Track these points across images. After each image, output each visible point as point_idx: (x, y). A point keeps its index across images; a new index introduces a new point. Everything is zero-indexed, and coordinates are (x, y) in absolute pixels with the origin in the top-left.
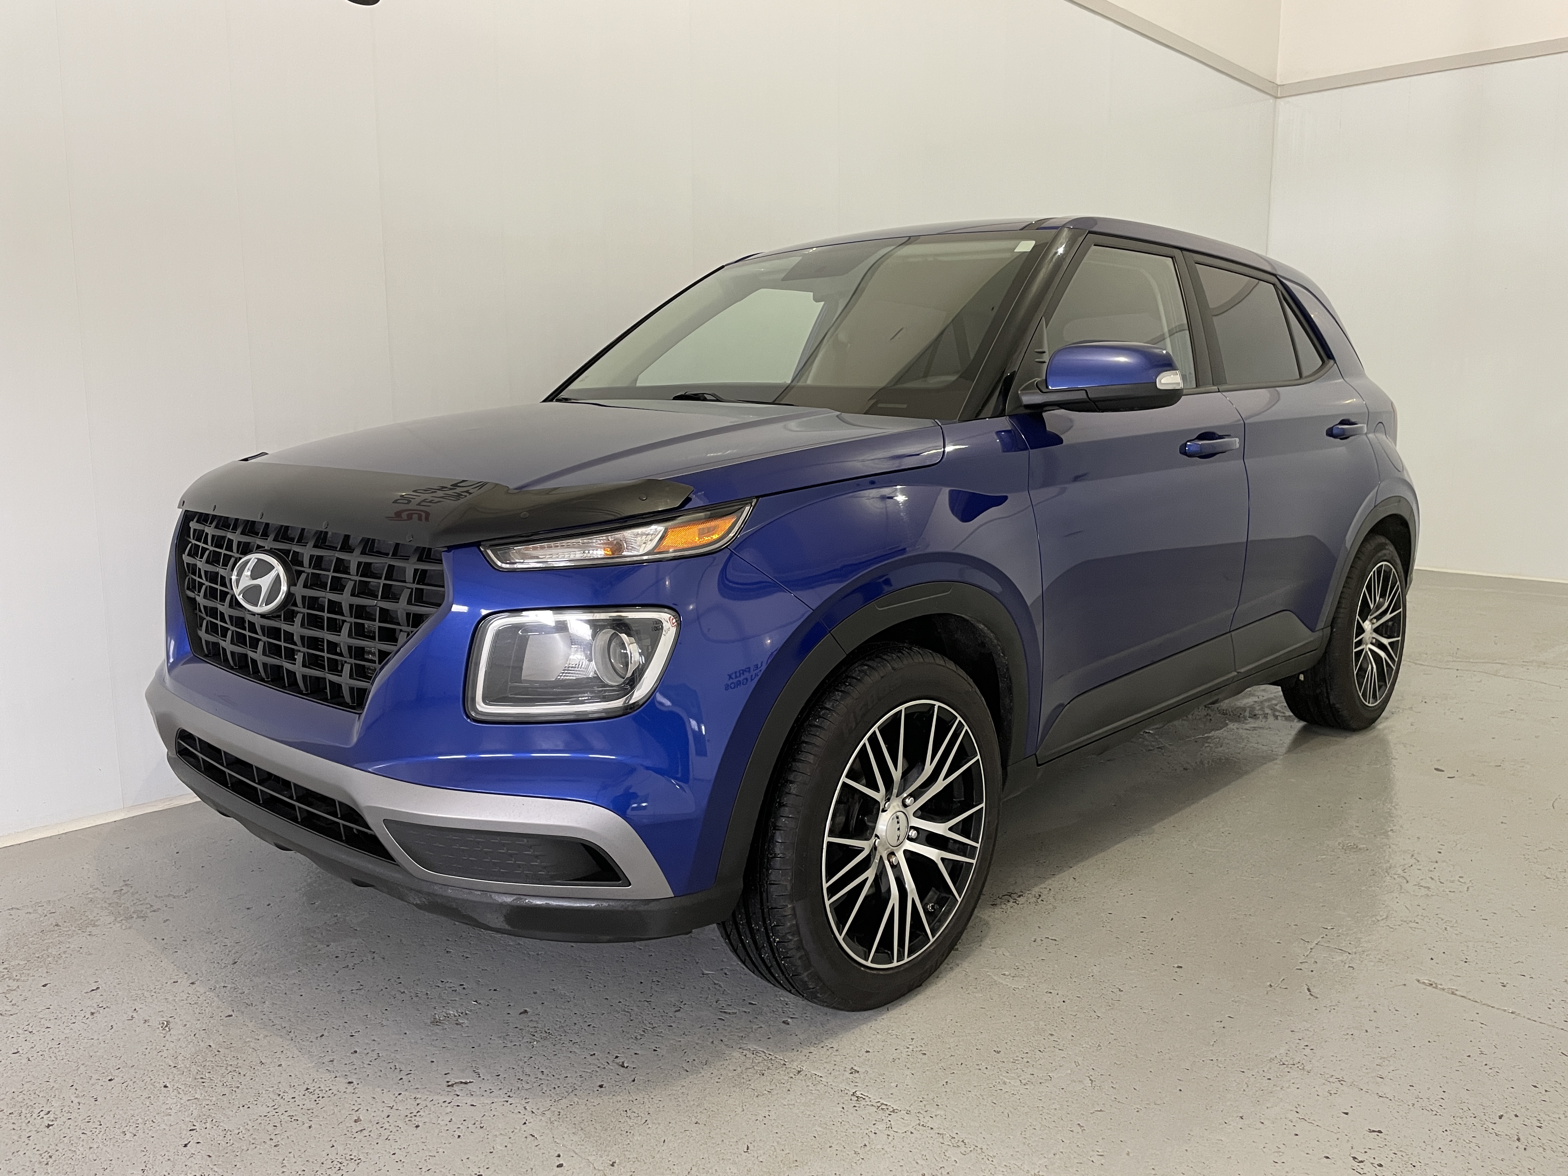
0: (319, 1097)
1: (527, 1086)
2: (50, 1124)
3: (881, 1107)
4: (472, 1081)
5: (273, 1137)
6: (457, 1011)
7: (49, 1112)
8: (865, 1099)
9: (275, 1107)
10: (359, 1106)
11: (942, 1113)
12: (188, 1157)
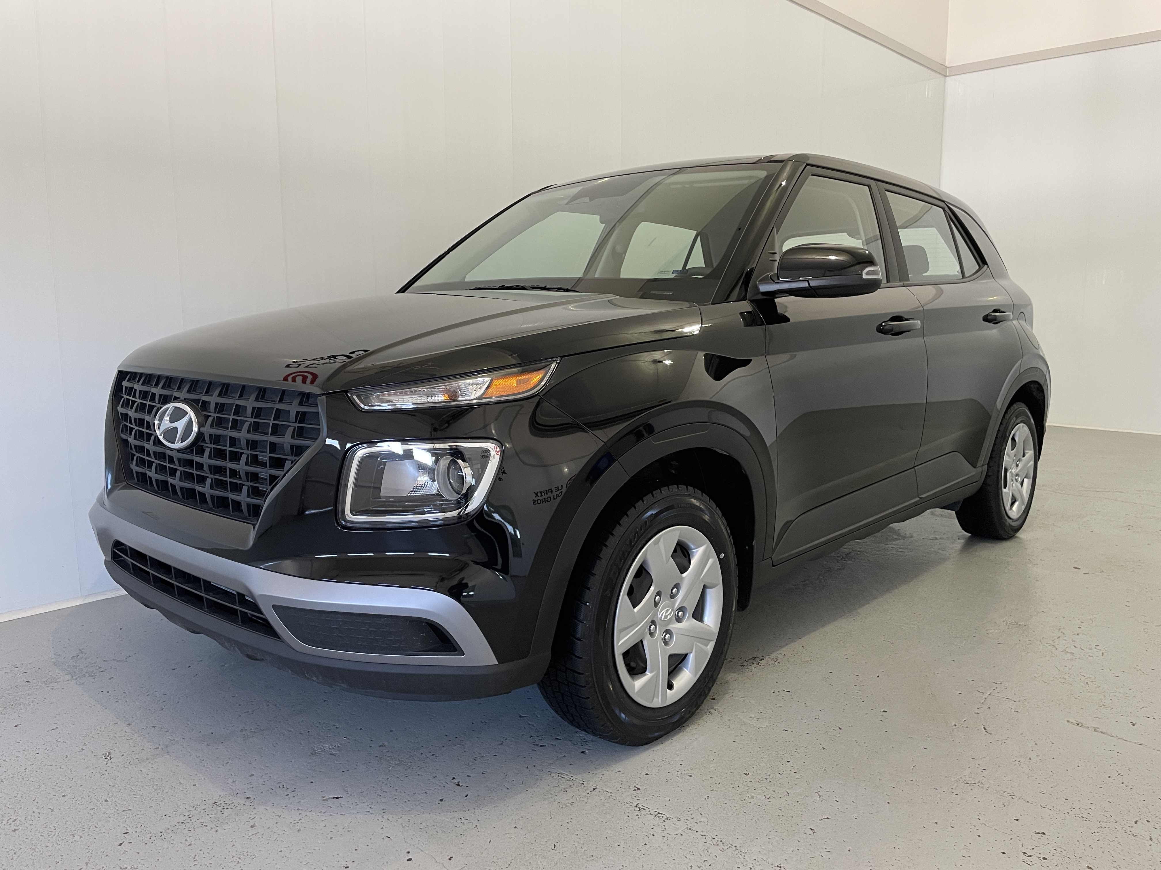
0: (224, 809)
1: (383, 800)
2: (16, 828)
3: (657, 815)
4: (342, 796)
5: (188, 839)
6: (331, 744)
7: (16, 819)
8: (645, 809)
9: (190, 816)
10: (255, 816)
11: (704, 820)
12: (121, 853)
